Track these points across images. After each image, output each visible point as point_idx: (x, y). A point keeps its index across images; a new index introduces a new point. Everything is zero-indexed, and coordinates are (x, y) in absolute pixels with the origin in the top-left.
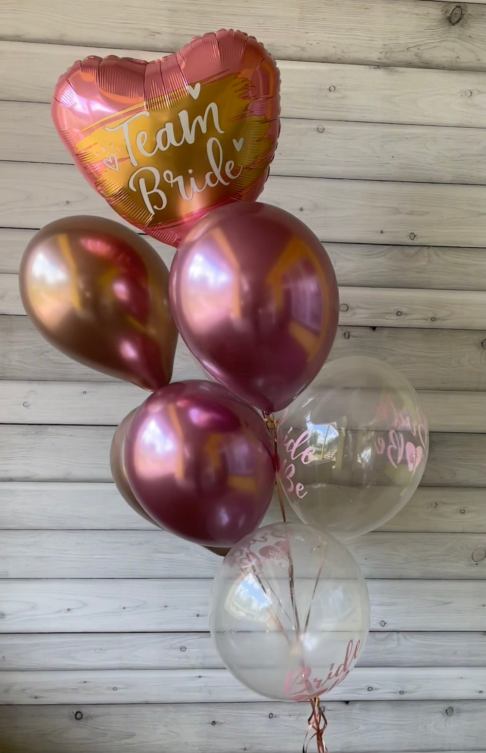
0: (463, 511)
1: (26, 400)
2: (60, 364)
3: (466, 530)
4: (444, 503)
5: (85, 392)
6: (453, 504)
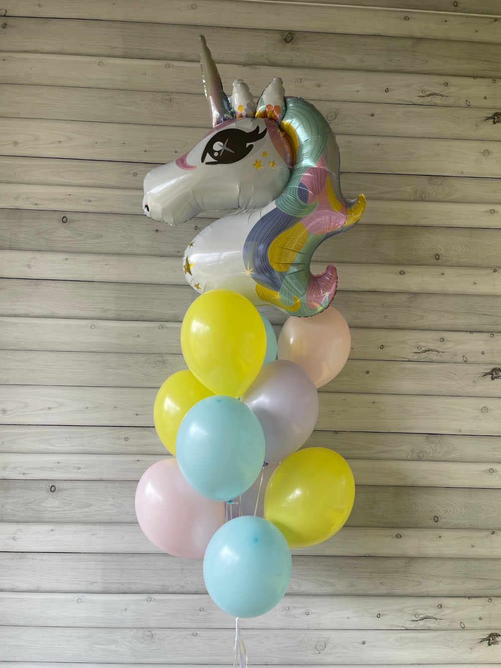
0: (307, 613)
1: (15, 536)
2: (37, 511)
3: (311, 627)
4: (294, 608)
5: (52, 530)
6: (301, 608)
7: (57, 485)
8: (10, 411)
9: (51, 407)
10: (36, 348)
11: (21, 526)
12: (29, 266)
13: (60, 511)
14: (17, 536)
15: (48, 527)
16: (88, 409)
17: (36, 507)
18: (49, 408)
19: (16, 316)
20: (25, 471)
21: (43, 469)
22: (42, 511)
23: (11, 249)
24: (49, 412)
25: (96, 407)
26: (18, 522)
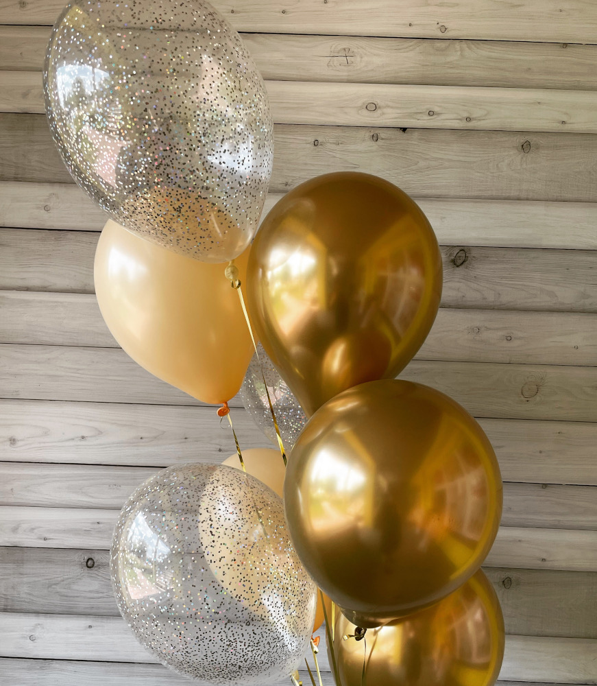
1: (33, 634)
2: (67, 596)
5: (90, 627)
7: (96, 557)
8: (21, 440)
9: (85, 435)
10: (60, 340)
11: (42, 620)
12: (47, 209)
13: (101, 597)
14: (36, 634)
15: (84, 622)
16: (143, 440)
17: (64, 590)
18: (83, 437)
19: (28, 289)
20: (47, 536)
21: (75, 532)
22: (74, 597)
23: (17, 179)
24: (83, 443)
25: (156, 438)
26: (37, 613)
